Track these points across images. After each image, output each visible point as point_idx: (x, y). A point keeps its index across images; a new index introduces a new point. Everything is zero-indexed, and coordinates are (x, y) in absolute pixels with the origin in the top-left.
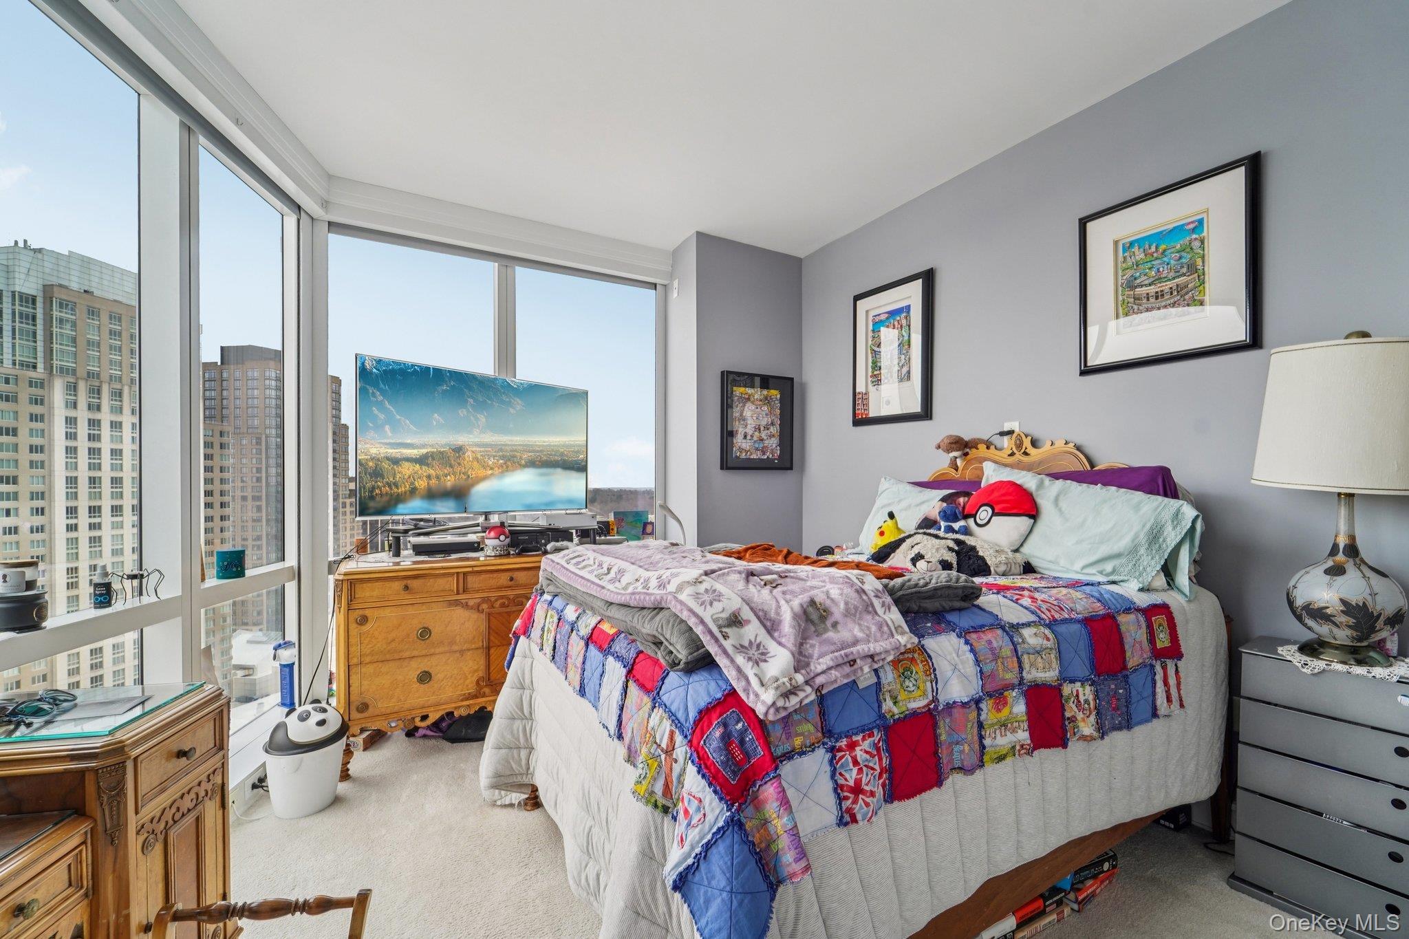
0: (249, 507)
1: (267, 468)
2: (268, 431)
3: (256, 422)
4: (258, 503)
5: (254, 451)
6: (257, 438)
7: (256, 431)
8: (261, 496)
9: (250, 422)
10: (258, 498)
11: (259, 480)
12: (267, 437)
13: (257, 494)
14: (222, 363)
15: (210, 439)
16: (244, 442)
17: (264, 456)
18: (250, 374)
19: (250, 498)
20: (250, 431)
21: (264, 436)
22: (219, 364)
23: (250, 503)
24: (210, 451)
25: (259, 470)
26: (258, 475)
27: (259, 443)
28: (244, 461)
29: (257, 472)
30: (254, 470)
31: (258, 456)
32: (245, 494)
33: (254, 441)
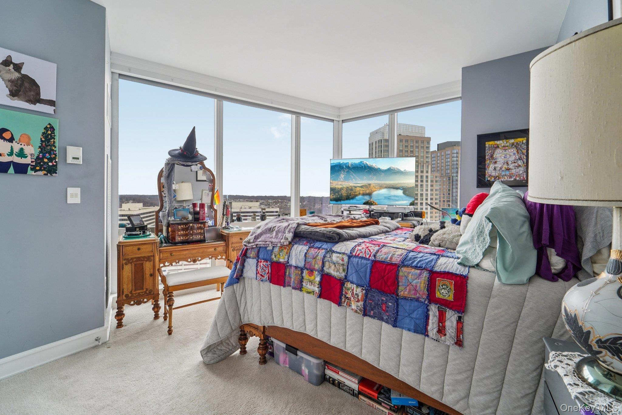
0: (446, 205)
1: (452, 189)
2: (453, 174)
3: (449, 171)
4: (449, 203)
5: (448, 183)
6: (449, 178)
7: (449, 175)
8: (450, 200)
9: (446, 172)
10: (449, 201)
11: (449, 194)
12: (452, 177)
13: (448, 200)
14: (438, 150)
15: (432, 179)
16: (444, 179)
17: (451, 185)
18: (447, 153)
19: (446, 201)
20: (447, 175)
21: (451, 177)
22: (437, 151)
23: (446, 203)
24: (432, 184)
25: (449, 190)
26: (449, 192)
27: (449, 180)
28: (444, 187)
29: (449, 191)
30: (448, 190)
31: (449, 185)
32: (444, 199)
33: (448, 179)
